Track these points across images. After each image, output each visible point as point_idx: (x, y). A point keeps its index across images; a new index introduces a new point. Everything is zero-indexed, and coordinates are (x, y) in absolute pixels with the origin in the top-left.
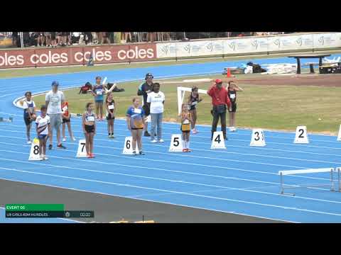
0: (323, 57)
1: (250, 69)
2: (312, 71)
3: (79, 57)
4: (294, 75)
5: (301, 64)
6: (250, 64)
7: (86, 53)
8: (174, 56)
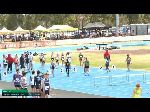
0: (107, 45)
1: (85, 48)
2: (103, 49)
3: (33, 45)
4: (98, 50)
5: (100, 47)
6: (85, 47)
7: (35, 44)
8: (61, 44)
